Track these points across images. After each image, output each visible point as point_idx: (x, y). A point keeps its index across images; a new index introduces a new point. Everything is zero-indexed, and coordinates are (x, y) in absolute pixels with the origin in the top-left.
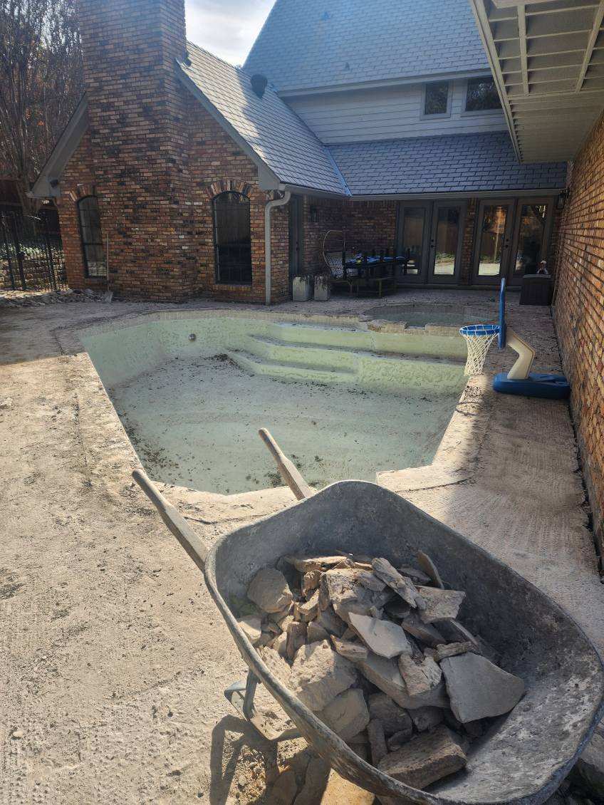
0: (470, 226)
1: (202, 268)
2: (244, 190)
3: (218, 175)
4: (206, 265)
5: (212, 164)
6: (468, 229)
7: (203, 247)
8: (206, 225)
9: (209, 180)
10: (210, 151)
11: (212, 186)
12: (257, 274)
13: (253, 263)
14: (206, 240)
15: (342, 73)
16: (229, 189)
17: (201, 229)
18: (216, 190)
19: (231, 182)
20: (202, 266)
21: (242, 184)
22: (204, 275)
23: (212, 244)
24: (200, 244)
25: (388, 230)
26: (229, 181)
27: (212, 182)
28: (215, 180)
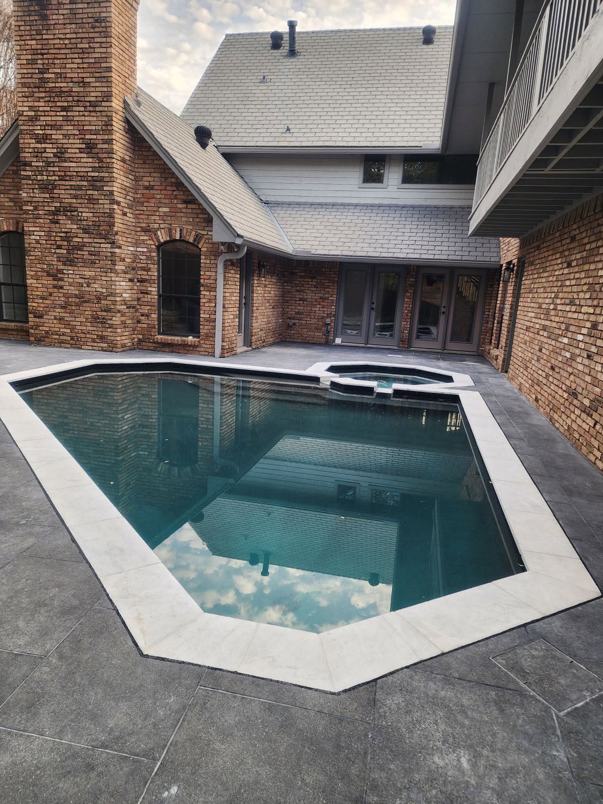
0: (409, 291)
1: (143, 318)
2: (195, 240)
3: (166, 222)
4: (148, 316)
5: (160, 209)
6: (408, 294)
7: (146, 296)
8: (150, 273)
9: (156, 226)
10: (159, 196)
11: (159, 233)
12: (206, 327)
13: (201, 316)
14: (149, 289)
15: (283, 135)
16: (178, 237)
17: (144, 277)
18: (163, 237)
19: (181, 230)
20: (142, 315)
21: (193, 233)
22: (145, 326)
23: (156, 293)
24: (141, 293)
25: (330, 290)
26: (178, 229)
27: (160, 228)
28: (162, 226)
